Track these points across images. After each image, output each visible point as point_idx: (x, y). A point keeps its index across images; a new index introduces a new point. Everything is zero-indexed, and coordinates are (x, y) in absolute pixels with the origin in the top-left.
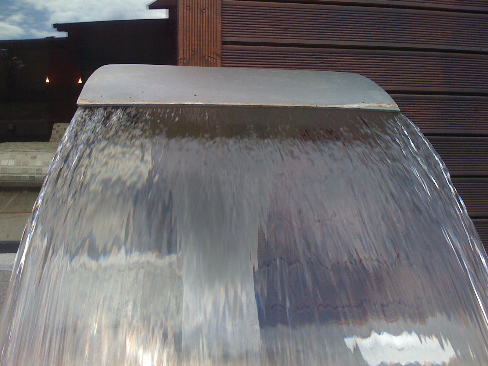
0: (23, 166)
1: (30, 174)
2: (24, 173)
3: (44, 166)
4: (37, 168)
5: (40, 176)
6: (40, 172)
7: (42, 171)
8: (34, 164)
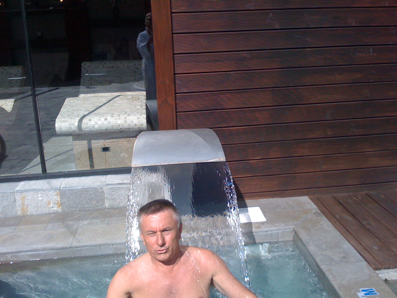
0: (86, 125)
1: (89, 129)
2: (86, 128)
3: (95, 125)
4: (93, 125)
5: (94, 129)
6: (94, 128)
7: (95, 127)
8: (91, 124)
